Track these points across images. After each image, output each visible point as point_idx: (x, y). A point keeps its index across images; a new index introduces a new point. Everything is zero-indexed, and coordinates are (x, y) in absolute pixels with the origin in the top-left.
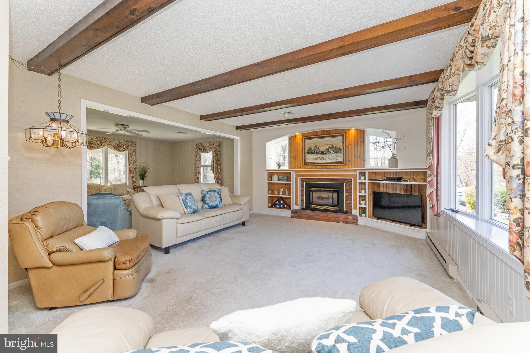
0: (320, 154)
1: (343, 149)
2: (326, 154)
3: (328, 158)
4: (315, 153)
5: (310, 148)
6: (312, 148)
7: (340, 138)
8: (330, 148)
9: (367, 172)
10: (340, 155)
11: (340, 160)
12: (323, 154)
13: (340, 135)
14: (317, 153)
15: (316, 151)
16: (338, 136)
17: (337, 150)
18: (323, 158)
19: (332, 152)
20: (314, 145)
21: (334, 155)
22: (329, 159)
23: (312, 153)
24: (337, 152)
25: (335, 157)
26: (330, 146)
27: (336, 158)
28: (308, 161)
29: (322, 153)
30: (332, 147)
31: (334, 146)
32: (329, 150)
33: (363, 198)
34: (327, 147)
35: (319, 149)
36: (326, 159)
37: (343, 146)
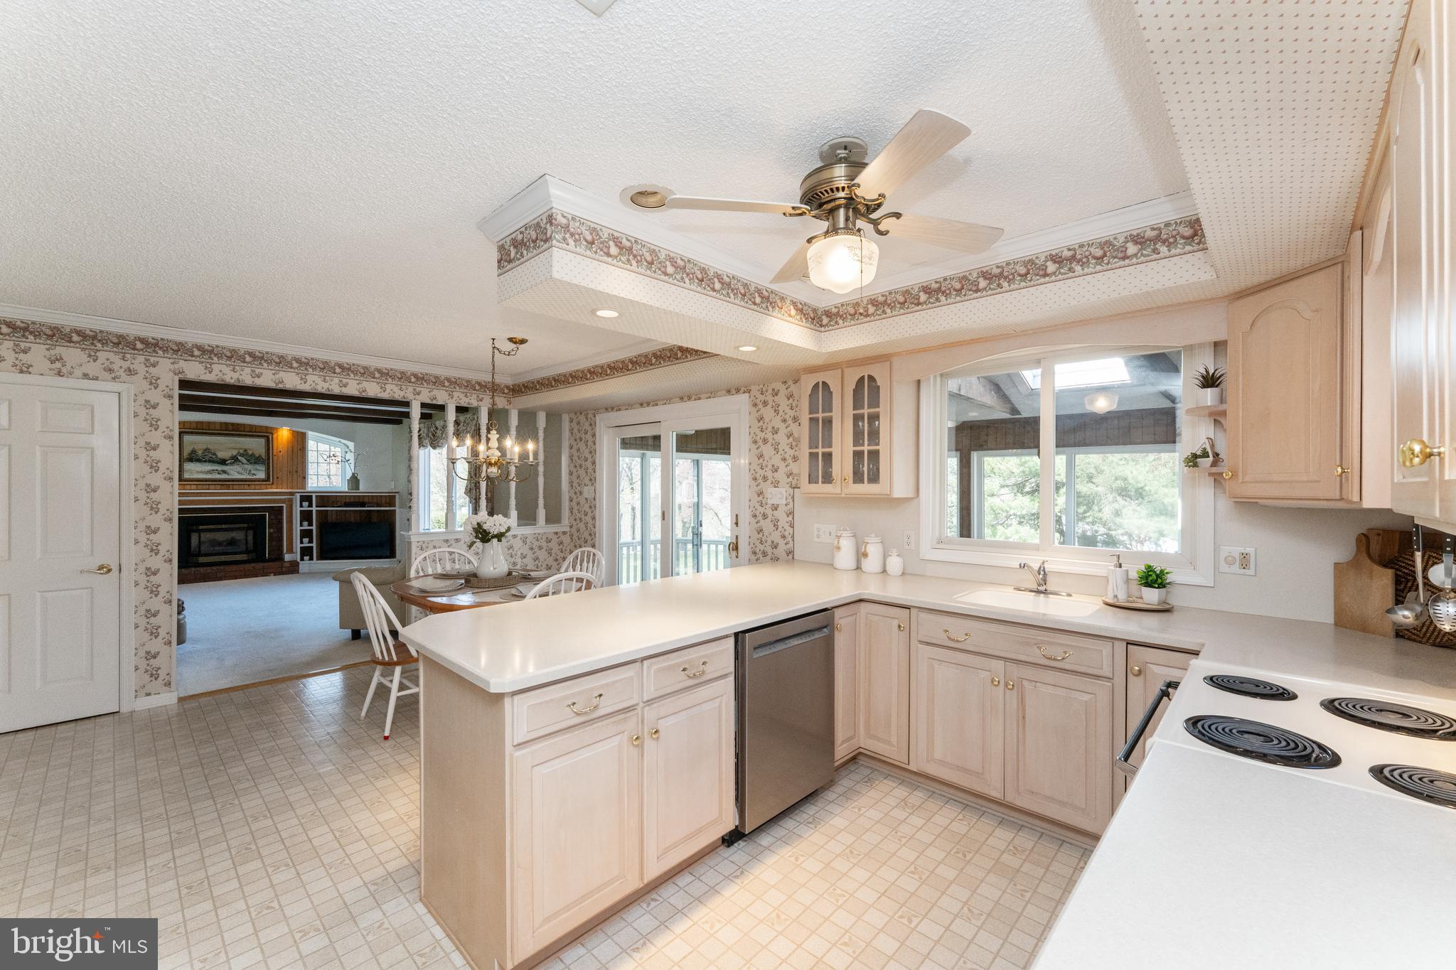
0: (219, 463)
1: (269, 459)
2: (231, 464)
3: (235, 472)
4: (205, 461)
5: (194, 452)
6: (200, 453)
7: (263, 441)
8: (242, 455)
9: (314, 495)
10: (262, 468)
11: (262, 475)
12: (227, 465)
13: (264, 436)
14: (210, 461)
15: (207, 458)
16: (259, 436)
17: (254, 460)
18: (224, 472)
19: (245, 461)
20: (205, 447)
21: (249, 467)
22: (238, 473)
23: (199, 461)
24: (255, 463)
25: (250, 471)
26: (241, 451)
27: (253, 472)
28: (186, 476)
29: (223, 462)
30: (245, 454)
31: (250, 452)
32: (239, 458)
33: (306, 534)
34: (235, 453)
35: (215, 454)
36: (232, 472)
37: (268, 454)
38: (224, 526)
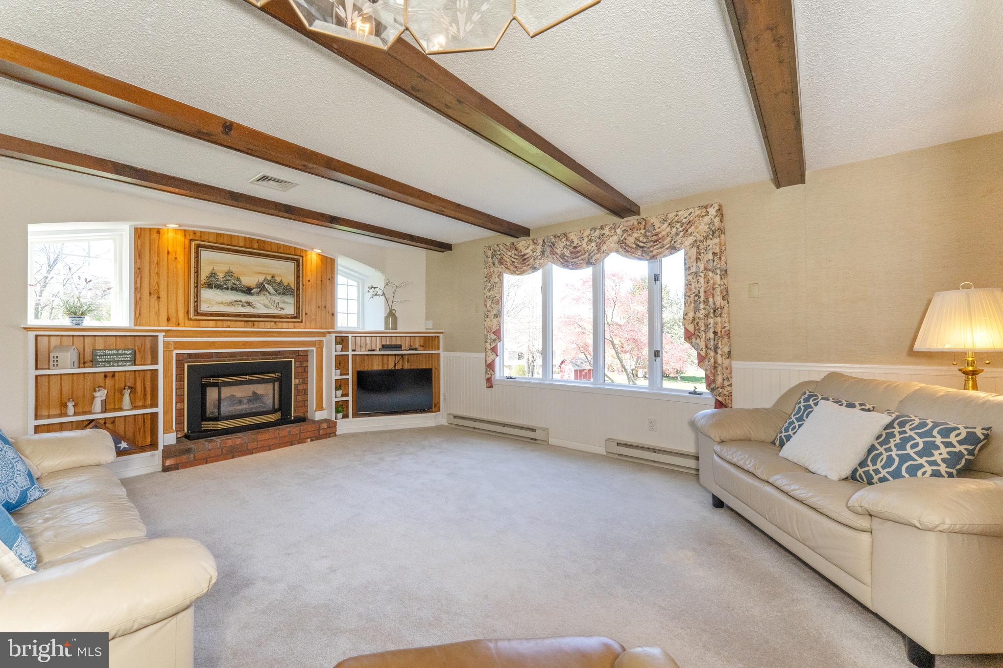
0: (243, 292)
1: (298, 289)
2: (258, 294)
3: (261, 304)
4: (227, 289)
5: (213, 274)
6: (221, 276)
7: (291, 265)
8: (269, 283)
9: (350, 335)
10: (290, 300)
11: (290, 310)
12: (251, 294)
13: (292, 259)
14: (232, 289)
15: (230, 284)
16: (288, 259)
17: (283, 290)
18: (249, 304)
19: (272, 291)
20: (227, 269)
21: (277, 298)
22: (266, 306)
23: (219, 287)
24: (284, 294)
25: (278, 303)
26: (269, 278)
27: (281, 305)
28: (204, 308)
29: (248, 291)
30: (272, 281)
31: (278, 280)
32: (266, 286)
34: (261, 279)
35: (238, 279)
36: (258, 305)
37: (298, 283)
38: (248, 377)
